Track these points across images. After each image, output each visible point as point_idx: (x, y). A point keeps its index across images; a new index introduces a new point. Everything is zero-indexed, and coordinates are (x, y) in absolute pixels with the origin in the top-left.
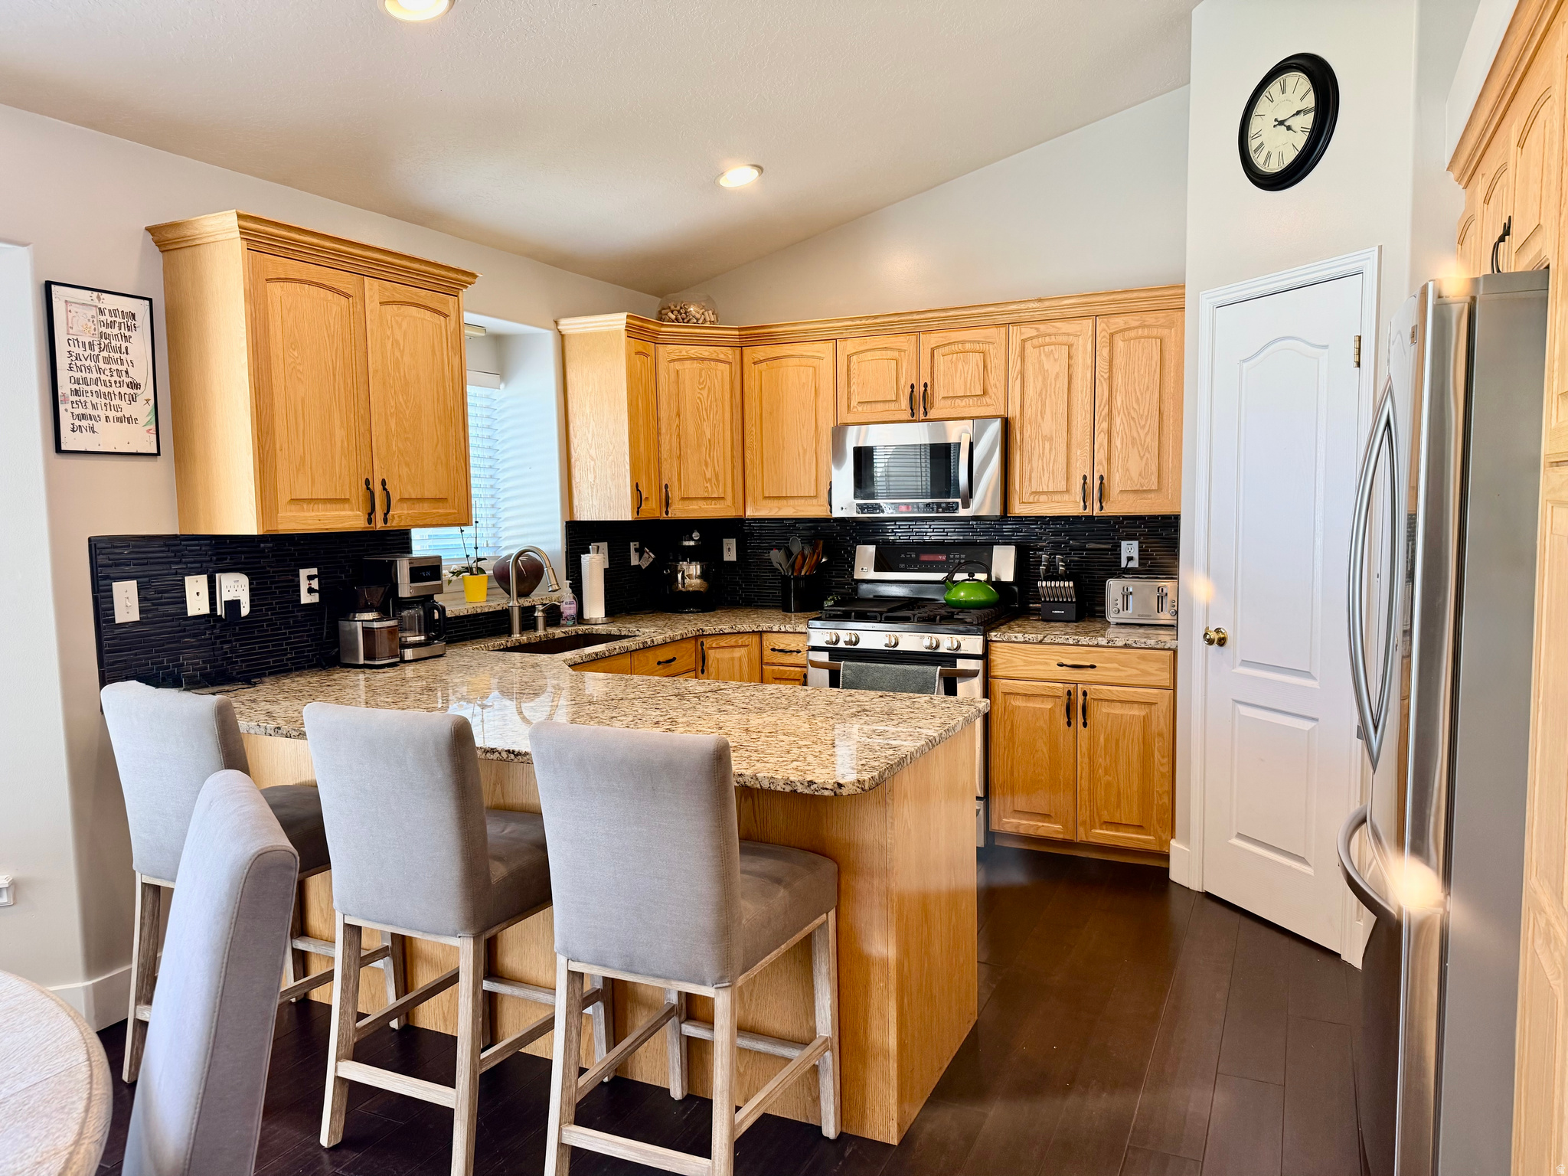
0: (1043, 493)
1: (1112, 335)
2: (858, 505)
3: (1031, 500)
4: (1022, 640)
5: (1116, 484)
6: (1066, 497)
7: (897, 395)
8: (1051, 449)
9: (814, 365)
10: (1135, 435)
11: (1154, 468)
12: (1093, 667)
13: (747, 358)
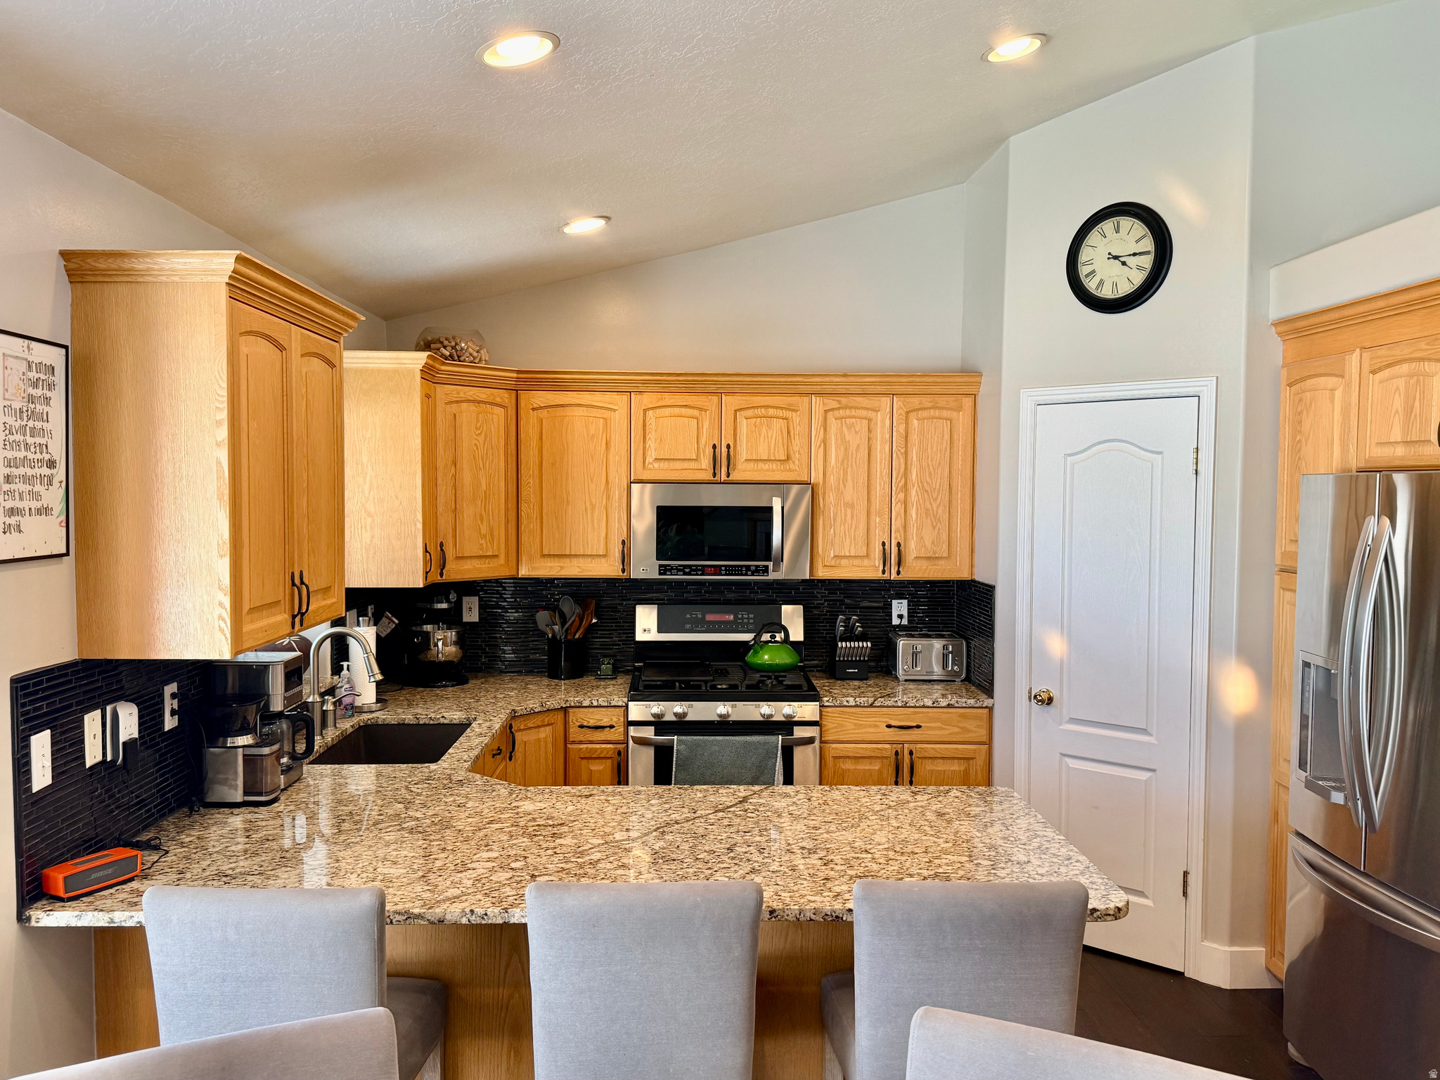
0: (845, 557)
1: (908, 413)
2: (660, 566)
3: (833, 564)
4: (853, 704)
5: (912, 551)
6: (866, 562)
7: (698, 455)
8: (852, 516)
9: (605, 416)
10: (929, 506)
11: (945, 537)
12: (918, 727)
13: (522, 403)
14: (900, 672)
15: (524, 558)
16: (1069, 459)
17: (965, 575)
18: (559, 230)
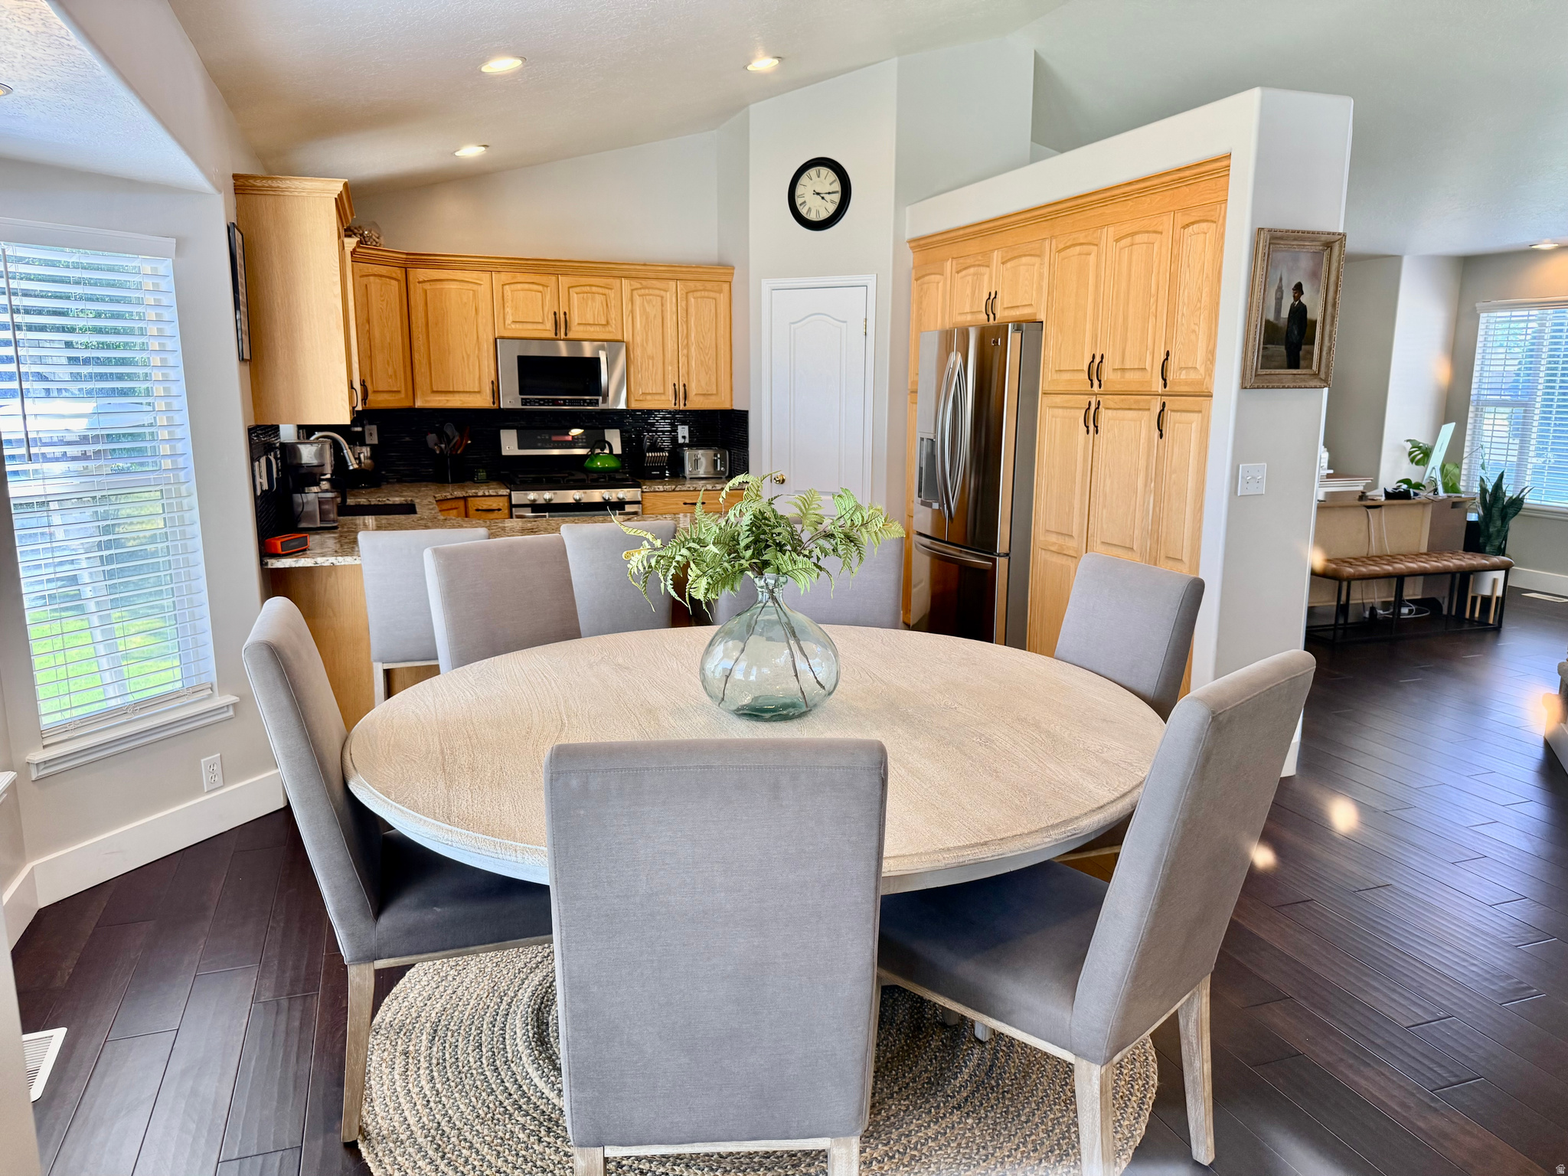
0: (649, 394)
1: (687, 293)
2: (522, 399)
3: (641, 398)
4: (662, 490)
5: (693, 390)
6: (663, 397)
7: (543, 319)
8: (653, 365)
9: (474, 289)
10: (703, 359)
11: (714, 379)
13: (411, 278)
14: (687, 473)
15: (419, 393)
16: (792, 326)
17: (726, 406)
18: (453, 154)
